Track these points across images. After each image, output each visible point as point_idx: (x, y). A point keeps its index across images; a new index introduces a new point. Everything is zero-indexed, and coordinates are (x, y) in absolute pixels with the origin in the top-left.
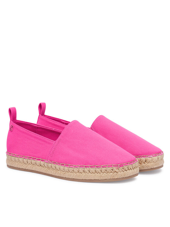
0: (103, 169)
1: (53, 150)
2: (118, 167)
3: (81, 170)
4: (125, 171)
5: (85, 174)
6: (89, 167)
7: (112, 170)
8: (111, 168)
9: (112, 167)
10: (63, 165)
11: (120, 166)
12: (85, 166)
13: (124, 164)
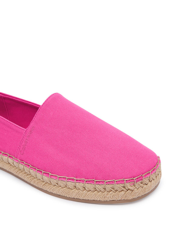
0: (109, 187)
1: (23, 143)
2: (134, 182)
3: (70, 184)
4: (145, 186)
5: (77, 191)
6: (83, 181)
7: (124, 187)
8: (122, 185)
9: (124, 183)
10: (41, 172)
11: (138, 180)
12: (77, 180)
13: (143, 175)
